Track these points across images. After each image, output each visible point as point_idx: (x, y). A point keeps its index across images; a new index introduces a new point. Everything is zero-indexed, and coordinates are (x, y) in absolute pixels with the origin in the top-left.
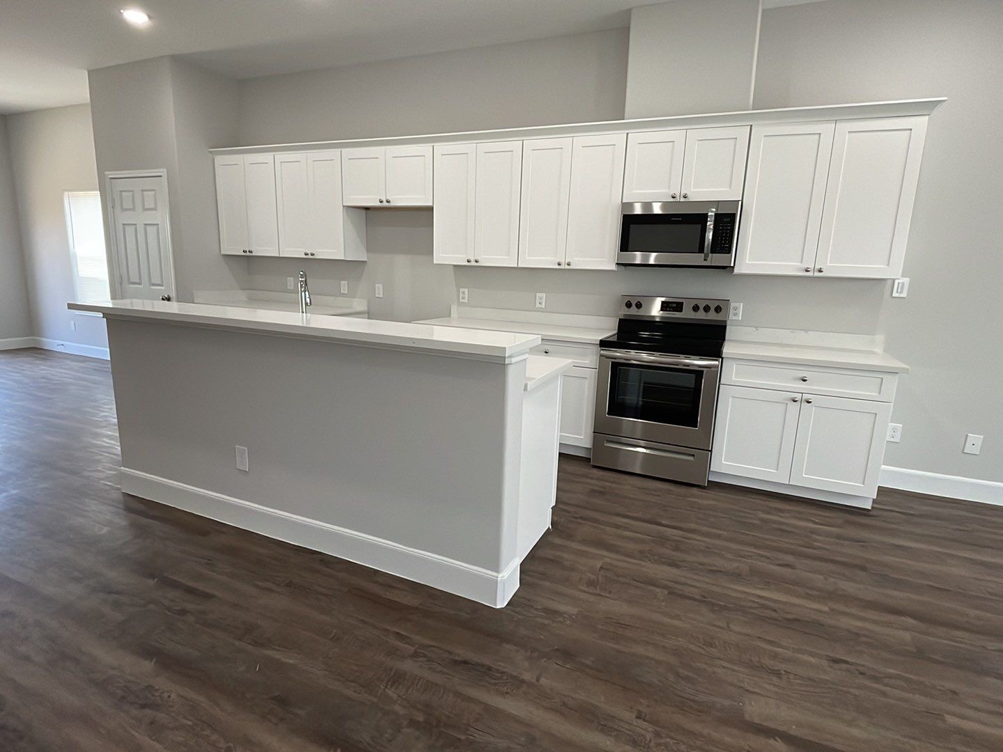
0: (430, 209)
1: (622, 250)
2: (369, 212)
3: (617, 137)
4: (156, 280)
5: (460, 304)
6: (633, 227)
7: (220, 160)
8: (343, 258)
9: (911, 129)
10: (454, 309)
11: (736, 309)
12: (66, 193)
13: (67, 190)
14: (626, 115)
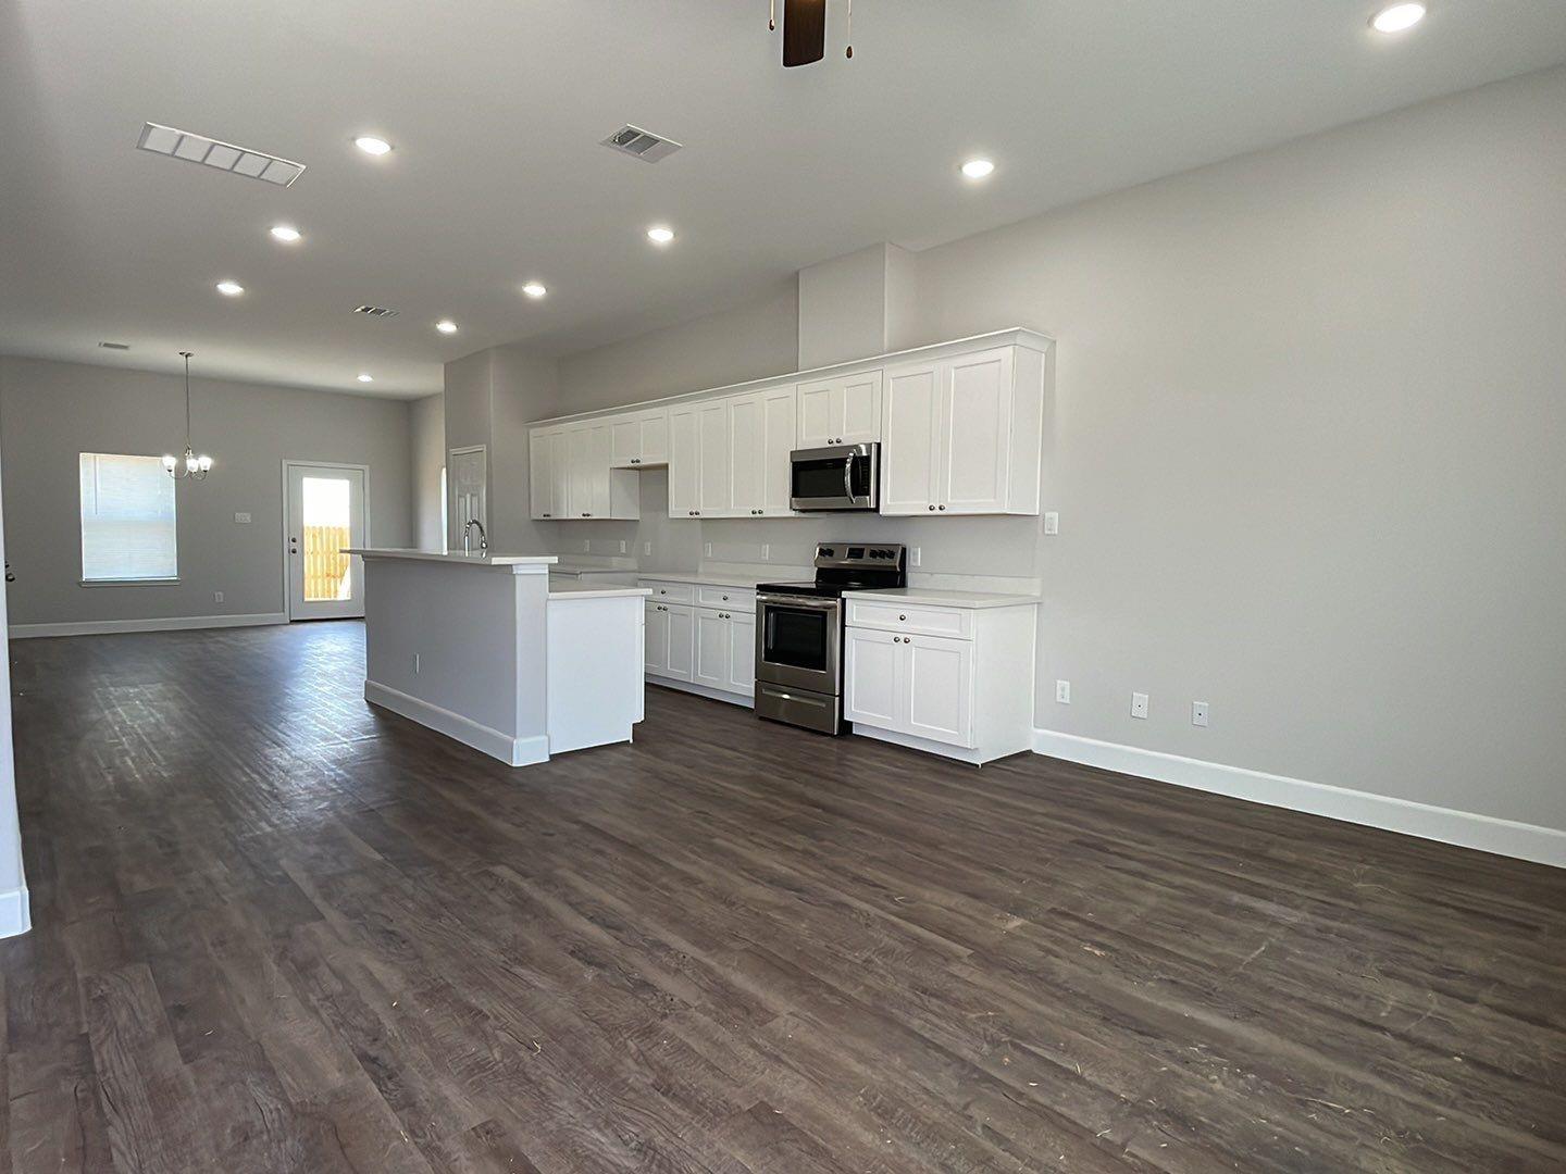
0: (666, 467)
1: (793, 497)
5: (706, 559)
6: (802, 474)
8: (609, 517)
9: (999, 360)
11: (915, 554)
14: (799, 367)
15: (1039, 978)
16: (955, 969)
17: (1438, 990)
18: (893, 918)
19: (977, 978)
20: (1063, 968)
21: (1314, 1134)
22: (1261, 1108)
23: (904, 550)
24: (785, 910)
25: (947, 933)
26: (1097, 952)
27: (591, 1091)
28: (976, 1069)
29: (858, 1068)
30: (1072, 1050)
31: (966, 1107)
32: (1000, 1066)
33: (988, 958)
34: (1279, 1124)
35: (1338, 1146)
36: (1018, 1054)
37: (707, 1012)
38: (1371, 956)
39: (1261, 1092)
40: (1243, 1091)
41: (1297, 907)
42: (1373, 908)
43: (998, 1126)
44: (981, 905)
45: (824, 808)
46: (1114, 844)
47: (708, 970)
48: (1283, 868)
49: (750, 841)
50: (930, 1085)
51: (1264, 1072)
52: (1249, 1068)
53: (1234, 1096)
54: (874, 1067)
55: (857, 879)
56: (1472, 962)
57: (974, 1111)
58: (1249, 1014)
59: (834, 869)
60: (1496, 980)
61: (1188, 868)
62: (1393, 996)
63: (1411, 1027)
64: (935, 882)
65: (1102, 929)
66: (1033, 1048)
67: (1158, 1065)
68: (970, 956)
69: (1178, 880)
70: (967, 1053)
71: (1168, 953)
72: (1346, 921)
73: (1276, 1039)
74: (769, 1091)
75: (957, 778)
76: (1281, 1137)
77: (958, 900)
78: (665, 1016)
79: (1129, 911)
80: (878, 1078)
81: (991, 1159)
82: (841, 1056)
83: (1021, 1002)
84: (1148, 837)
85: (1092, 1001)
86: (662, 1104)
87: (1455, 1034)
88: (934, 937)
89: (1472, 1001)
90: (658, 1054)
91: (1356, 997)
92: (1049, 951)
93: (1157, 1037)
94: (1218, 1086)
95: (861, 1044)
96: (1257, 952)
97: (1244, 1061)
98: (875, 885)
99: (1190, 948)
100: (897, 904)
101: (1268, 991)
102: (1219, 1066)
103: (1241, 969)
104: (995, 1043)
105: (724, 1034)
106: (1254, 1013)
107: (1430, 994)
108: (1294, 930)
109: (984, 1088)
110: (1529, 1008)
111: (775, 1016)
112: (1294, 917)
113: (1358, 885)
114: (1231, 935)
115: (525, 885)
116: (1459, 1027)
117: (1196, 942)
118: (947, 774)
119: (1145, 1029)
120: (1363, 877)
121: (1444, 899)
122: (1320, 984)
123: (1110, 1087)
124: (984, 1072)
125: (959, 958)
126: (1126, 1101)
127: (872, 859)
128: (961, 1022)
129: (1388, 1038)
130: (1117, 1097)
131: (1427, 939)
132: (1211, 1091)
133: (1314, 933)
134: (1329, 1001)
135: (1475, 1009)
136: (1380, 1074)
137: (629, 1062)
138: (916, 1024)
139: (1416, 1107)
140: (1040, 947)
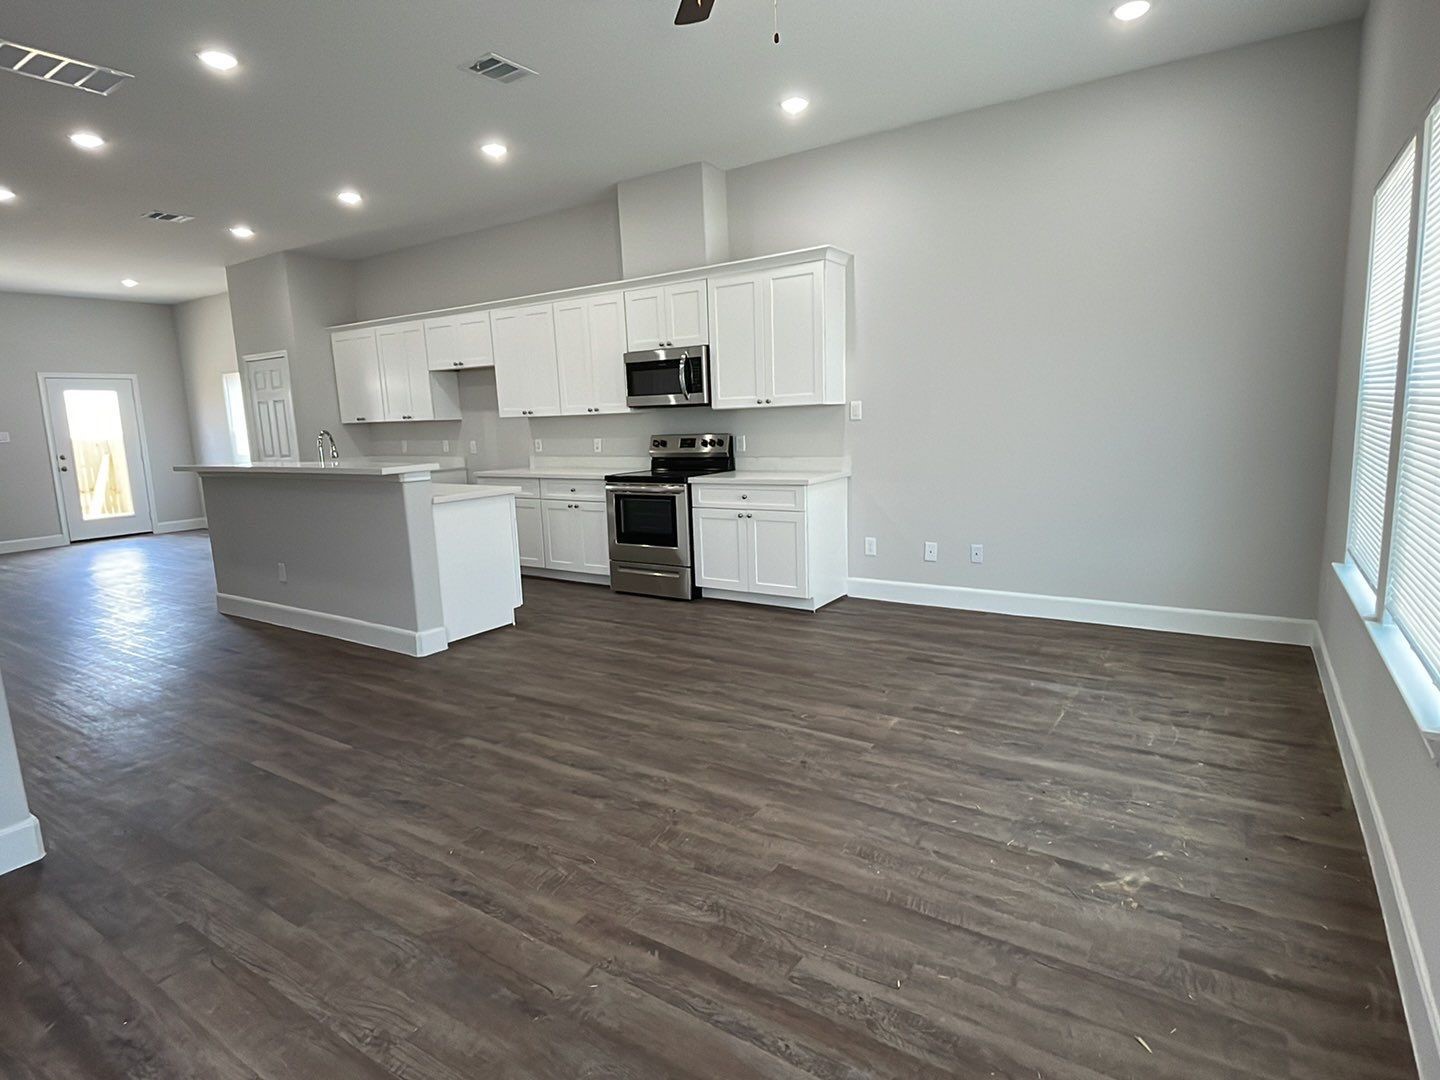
0: (492, 368)
1: (629, 395)
2: (460, 373)
3: (616, 296)
4: (285, 452)
5: (537, 454)
6: (635, 374)
7: (335, 337)
8: (432, 419)
9: (812, 274)
10: (532, 459)
11: (741, 441)
12: (224, 375)
13: (224, 373)
14: (624, 275)
15: (927, 754)
16: (868, 758)
17: (1177, 725)
18: (805, 730)
19: (886, 762)
20: (941, 747)
21: (1134, 820)
22: (1099, 811)
23: (731, 438)
24: (723, 736)
25: (851, 735)
26: (957, 732)
27: (652, 881)
28: (913, 819)
29: (836, 832)
30: (967, 797)
31: (918, 843)
32: (927, 814)
33: (887, 746)
34: (1111, 819)
35: (1149, 825)
36: (936, 806)
37: (706, 815)
38: (1130, 710)
39: (1094, 802)
40: (1084, 803)
41: (1074, 685)
42: (1123, 679)
43: (943, 850)
44: (862, 712)
45: (712, 658)
46: (937, 657)
47: (690, 787)
48: (1054, 659)
49: (667, 691)
50: (887, 834)
51: (1092, 790)
52: (1082, 790)
53: (1080, 806)
54: (844, 829)
55: (765, 707)
56: (1192, 705)
57: (924, 844)
58: (1070, 757)
59: (745, 702)
60: (1208, 714)
61: (995, 668)
62: (1152, 733)
63: (1167, 750)
64: (824, 701)
65: (952, 716)
66: (942, 800)
67: (1027, 796)
68: (873, 748)
69: (991, 676)
70: (901, 810)
71: (1004, 727)
72: (1108, 689)
73: (1092, 769)
74: (781, 857)
75: (803, 623)
76: (1116, 826)
77: (846, 711)
78: (675, 823)
79: (967, 702)
80: (851, 835)
81: (949, 870)
82: (818, 826)
83: (922, 772)
84: (957, 649)
85: (968, 765)
86: (711, 879)
87: (1195, 749)
88: (842, 739)
89: (1199, 728)
90: (687, 848)
91: (1130, 737)
92: (924, 736)
93: (1020, 780)
94: (1068, 803)
95: (827, 816)
96: (1059, 719)
97: (1079, 787)
98: (781, 710)
99: (1017, 721)
100: (802, 719)
101: (1075, 740)
102: (1064, 792)
103: (1054, 730)
104: (918, 801)
105: (726, 827)
106: (1074, 756)
107: (1174, 728)
108: (1078, 699)
109: (923, 829)
110: (1232, 728)
111: (757, 809)
112: (1075, 691)
113: (1107, 665)
114: (1039, 709)
115: (498, 748)
116: (1195, 746)
117: (1018, 716)
118: (793, 621)
119: (1010, 777)
120: (1108, 660)
121: (1162, 667)
122: (1106, 731)
123: (1003, 815)
124: (918, 820)
125: (866, 750)
126: (1016, 821)
127: (769, 692)
128: (888, 791)
129: (1157, 758)
130: (1009, 820)
131: (1161, 694)
132: (1063, 807)
133: (1090, 700)
134: (1116, 741)
135: (1201, 732)
136: (1160, 780)
137: (668, 857)
138: (858, 797)
139: (1186, 795)
140: (918, 735)
